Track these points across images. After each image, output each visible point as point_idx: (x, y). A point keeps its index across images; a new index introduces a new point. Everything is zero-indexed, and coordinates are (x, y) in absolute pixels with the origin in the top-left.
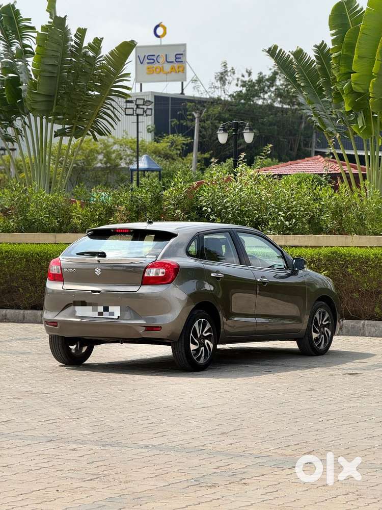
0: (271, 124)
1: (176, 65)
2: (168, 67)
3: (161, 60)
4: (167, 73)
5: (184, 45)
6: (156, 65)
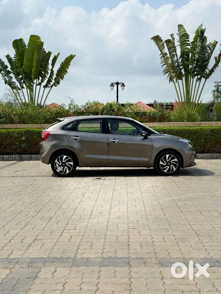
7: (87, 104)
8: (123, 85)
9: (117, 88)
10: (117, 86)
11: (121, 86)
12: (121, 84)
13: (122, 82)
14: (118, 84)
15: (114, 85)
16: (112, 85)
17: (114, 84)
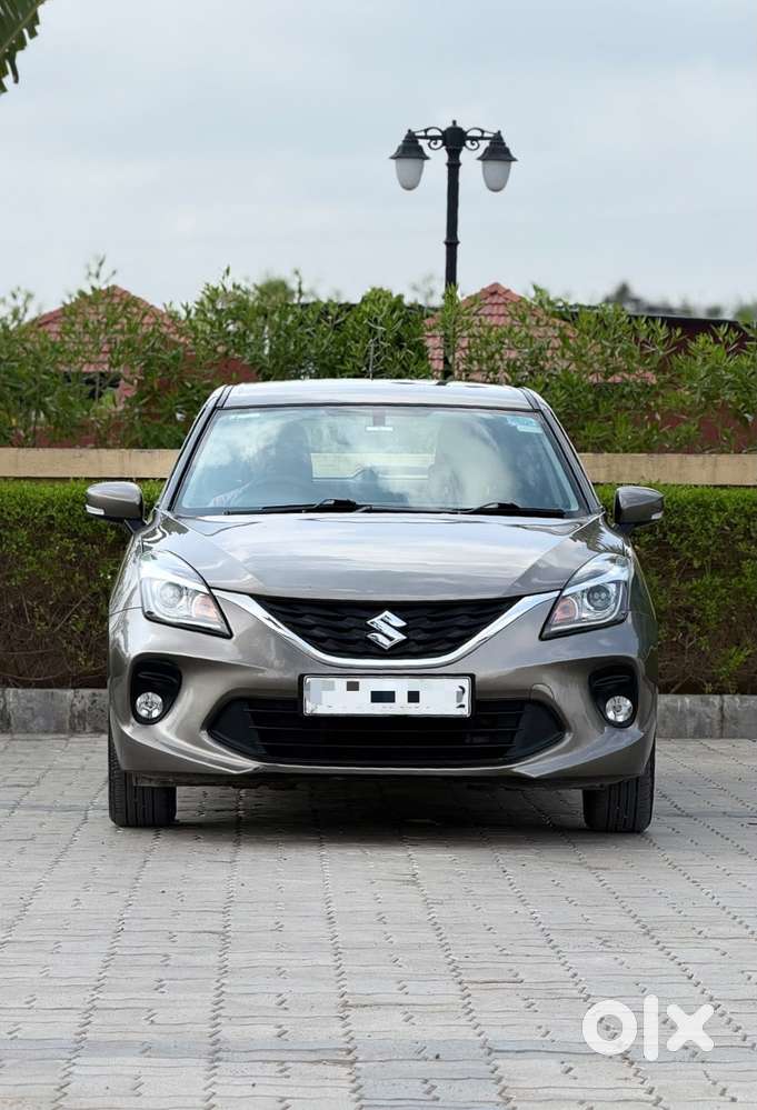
7: (213, 296)
8: (498, 151)
9: (454, 167)
10: (454, 155)
11: (482, 158)
12: (485, 144)
13: (491, 130)
14: (454, 139)
15: (427, 151)
16: (411, 149)
17: (422, 143)
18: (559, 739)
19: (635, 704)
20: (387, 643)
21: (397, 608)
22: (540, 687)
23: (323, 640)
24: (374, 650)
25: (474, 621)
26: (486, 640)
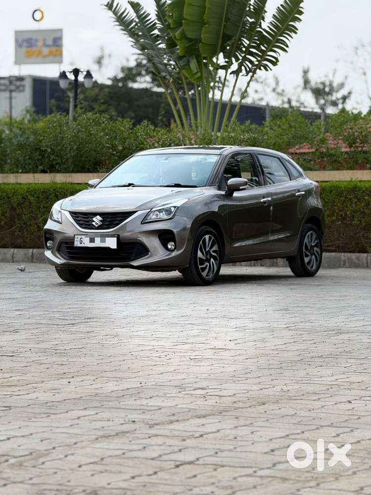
0: (146, 106)
1: (54, 49)
2: (46, 51)
3: (40, 44)
4: (45, 56)
5: (61, 31)
6: (34, 49)
18: (148, 254)
19: (175, 243)
20: (96, 226)
21: (101, 214)
22: (140, 239)
23: (82, 224)
24: (94, 227)
25: (122, 218)
26: (126, 223)
